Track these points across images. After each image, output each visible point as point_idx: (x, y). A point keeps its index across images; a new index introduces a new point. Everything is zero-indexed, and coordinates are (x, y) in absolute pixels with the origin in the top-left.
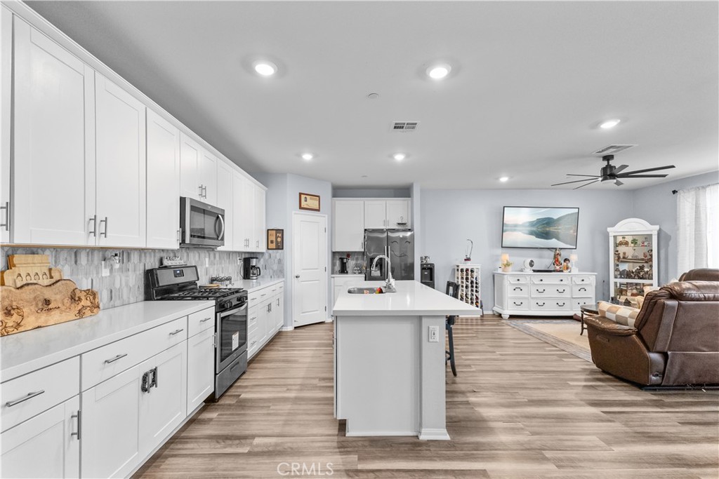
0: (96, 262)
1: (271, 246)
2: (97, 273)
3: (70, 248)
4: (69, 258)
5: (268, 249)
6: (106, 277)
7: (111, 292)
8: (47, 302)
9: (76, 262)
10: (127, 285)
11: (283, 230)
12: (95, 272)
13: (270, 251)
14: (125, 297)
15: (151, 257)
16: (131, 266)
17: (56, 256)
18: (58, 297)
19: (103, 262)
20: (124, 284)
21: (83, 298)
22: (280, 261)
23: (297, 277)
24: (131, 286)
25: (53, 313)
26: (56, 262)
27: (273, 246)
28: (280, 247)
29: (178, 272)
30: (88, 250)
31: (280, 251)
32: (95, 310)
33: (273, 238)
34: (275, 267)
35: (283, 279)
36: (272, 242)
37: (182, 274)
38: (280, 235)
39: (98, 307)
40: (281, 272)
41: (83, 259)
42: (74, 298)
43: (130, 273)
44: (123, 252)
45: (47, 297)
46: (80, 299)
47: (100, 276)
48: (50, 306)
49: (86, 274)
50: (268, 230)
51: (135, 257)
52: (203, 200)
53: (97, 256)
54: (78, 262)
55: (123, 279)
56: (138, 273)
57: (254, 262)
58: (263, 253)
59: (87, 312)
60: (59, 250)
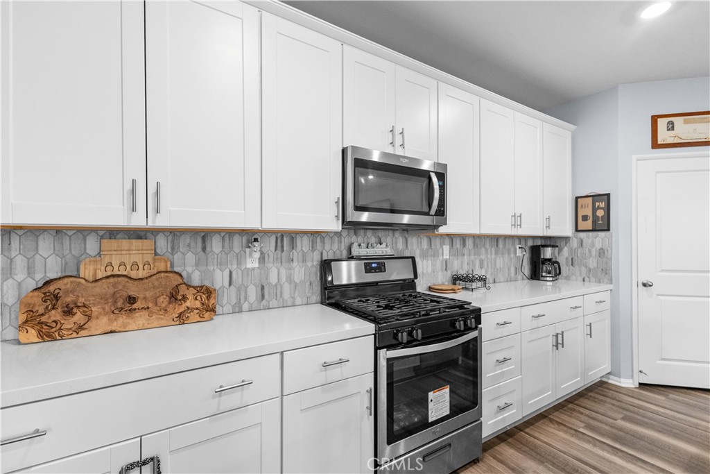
0: (237, 249)
1: (582, 225)
2: (239, 263)
3: (194, 232)
4: (192, 245)
5: (577, 230)
6: (253, 269)
7: (263, 288)
8: (132, 300)
9: (204, 249)
10: (290, 279)
11: (608, 195)
12: (235, 262)
13: (582, 235)
14: (286, 295)
15: (332, 243)
16: (296, 255)
17: (173, 242)
18: (149, 294)
19: (247, 250)
20: (284, 279)
21: (190, 297)
22: (602, 252)
23: (644, 285)
24: (297, 281)
25: (137, 315)
26: (173, 248)
27: (588, 224)
28: (602, 225)
29: (373, 265)
30: (223, 234)
31: (602, 234)
32: (207, 315)
33: (588, 211)
34: (592, 263)
35: (611, 287)
36: (585, 218)
37: (381, 268)
38: (602, 205)
39: (213, 310)
40: (604, 272)
41: (216, 245)
42: (174, 297)
43: (295, 264)
44: (282, 236)
45: (133, 294)
46: (184, 298)
47: (243, 268)
48: (134, 306)
49: (221, 264)
50: (577, 198)
51: (304, 244)
52: (399, 152)
53: (237, 242)
54: (208, 249)
55: (283, 272)
56: (309, 264)
57: (548, 253)
58: (567, 239)
59: (194, 316)
60: (178, 234)
